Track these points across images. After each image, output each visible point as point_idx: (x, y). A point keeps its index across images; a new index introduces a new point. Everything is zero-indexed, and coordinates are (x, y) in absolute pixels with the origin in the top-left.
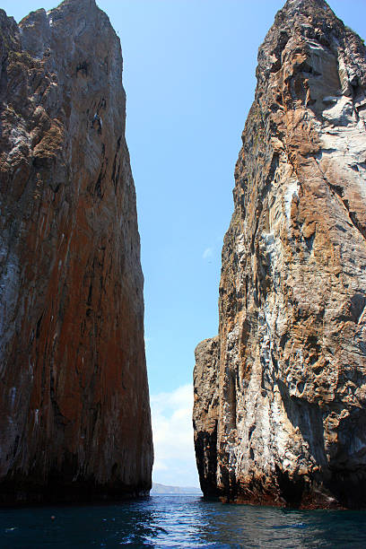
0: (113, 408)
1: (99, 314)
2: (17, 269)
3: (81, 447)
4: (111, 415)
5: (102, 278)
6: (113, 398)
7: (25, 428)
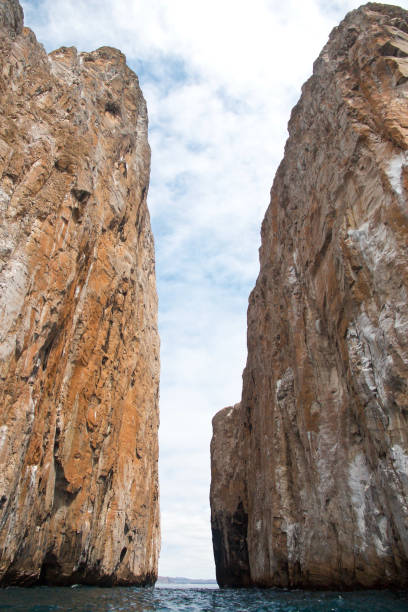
0: (125, 478)
1: (116, 364)
2: (25, 269)
3: (87, 524)
4: (123, 486)
5: (121, 325)
6: (125, 466)
7: (15, 488)
